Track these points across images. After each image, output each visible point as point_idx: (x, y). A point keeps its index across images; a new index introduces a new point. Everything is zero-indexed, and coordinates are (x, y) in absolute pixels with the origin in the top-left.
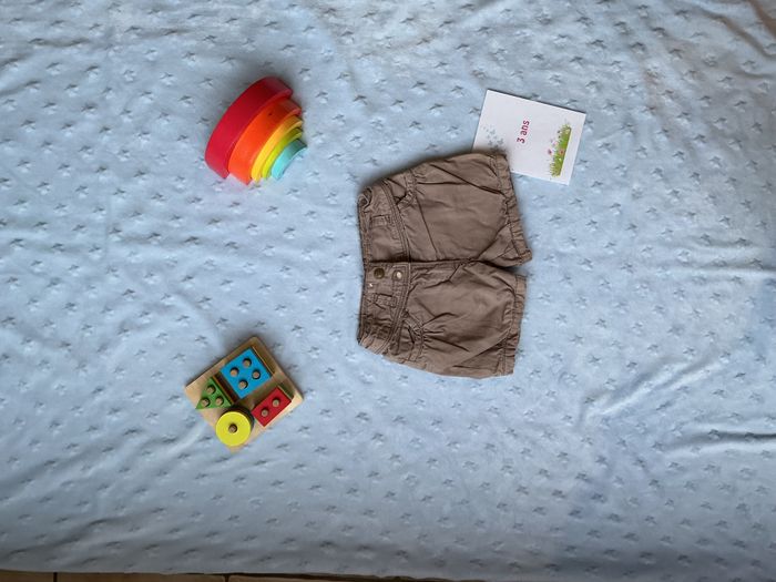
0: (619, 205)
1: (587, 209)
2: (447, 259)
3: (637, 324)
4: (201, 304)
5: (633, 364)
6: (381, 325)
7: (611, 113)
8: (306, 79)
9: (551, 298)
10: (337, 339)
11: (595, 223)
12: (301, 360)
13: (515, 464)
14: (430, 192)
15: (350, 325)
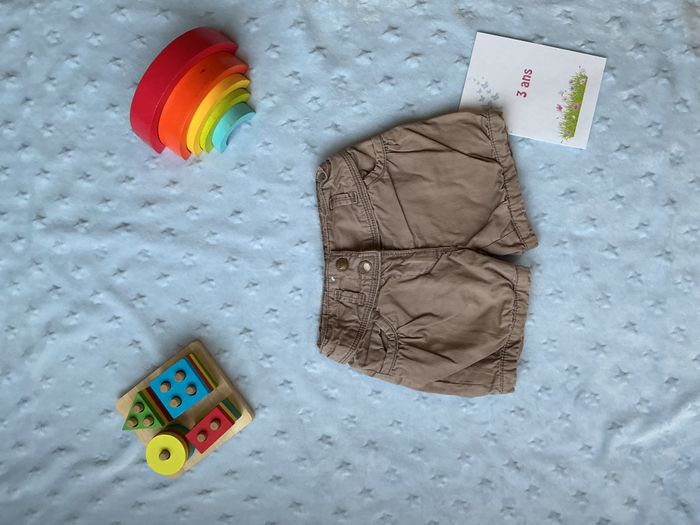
0: (652, 174)
1: (611, 179)
2: (427, 247)
3: (679, 328)
4: (134, 302)
5: (672, 381)
6: (345, 328)
7: (640, 56)
8: (254, 29)
9: (564, 293)
10: (293, 345)
11: (621, 197)
12: (251, 370)
13: (518, 505)
14: (405, 163)
15: (310, 328)
